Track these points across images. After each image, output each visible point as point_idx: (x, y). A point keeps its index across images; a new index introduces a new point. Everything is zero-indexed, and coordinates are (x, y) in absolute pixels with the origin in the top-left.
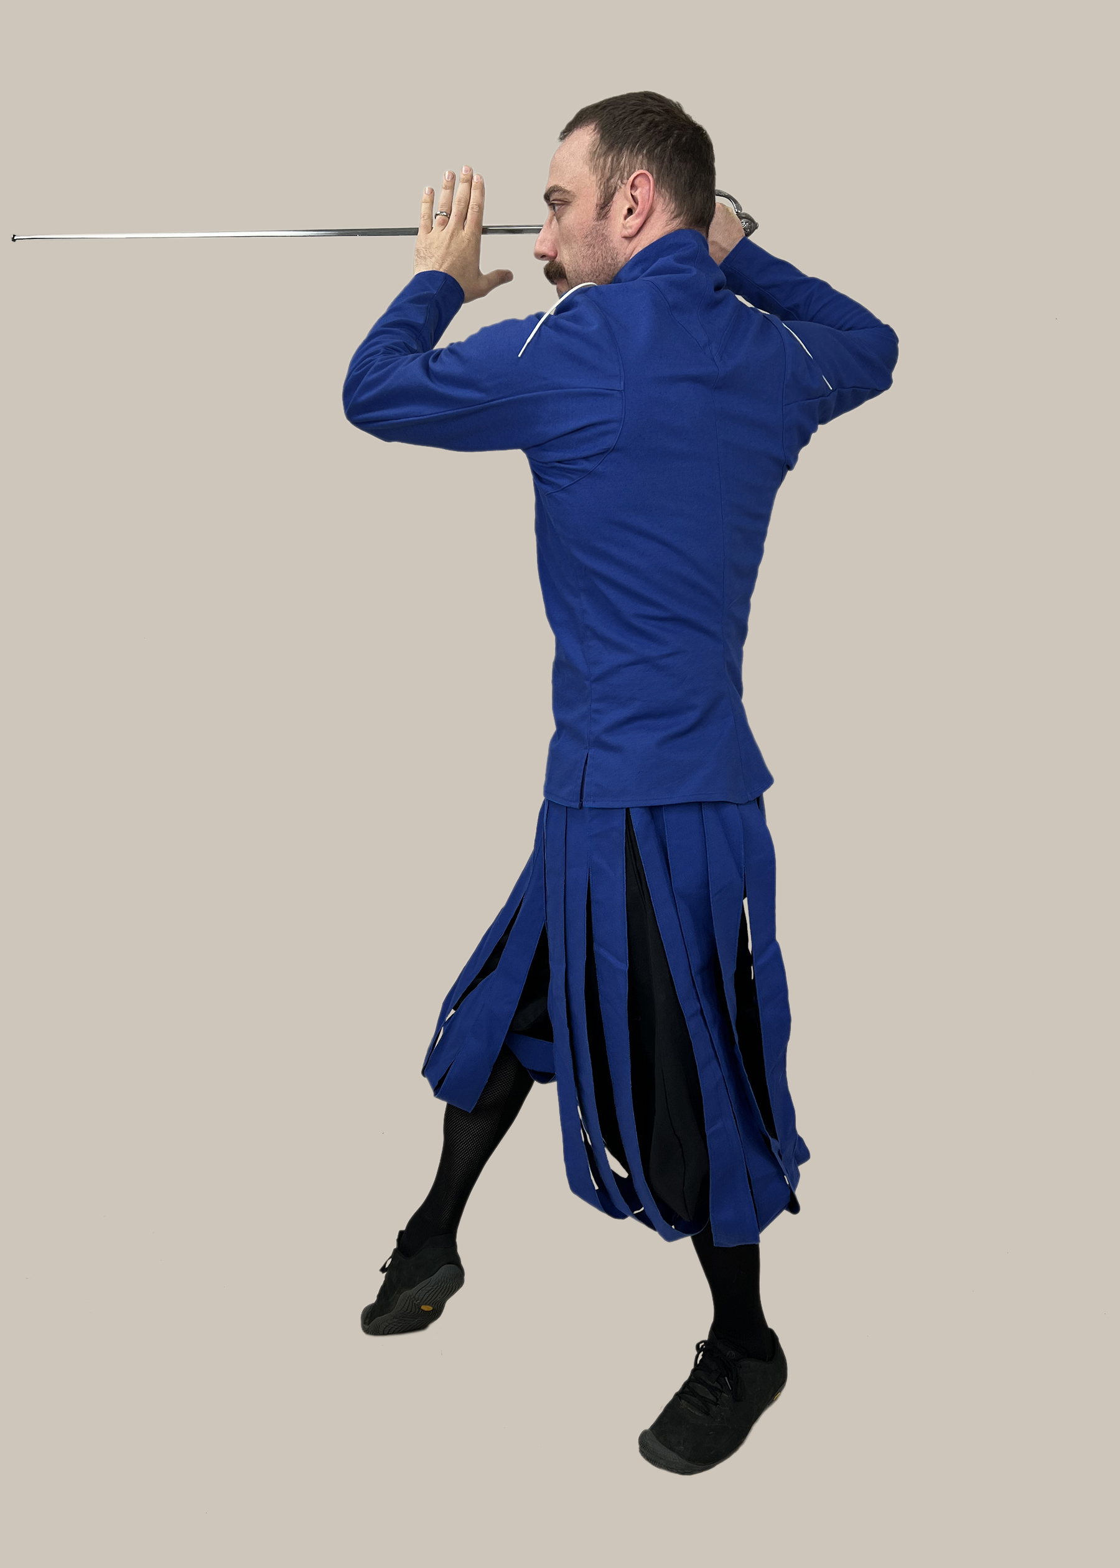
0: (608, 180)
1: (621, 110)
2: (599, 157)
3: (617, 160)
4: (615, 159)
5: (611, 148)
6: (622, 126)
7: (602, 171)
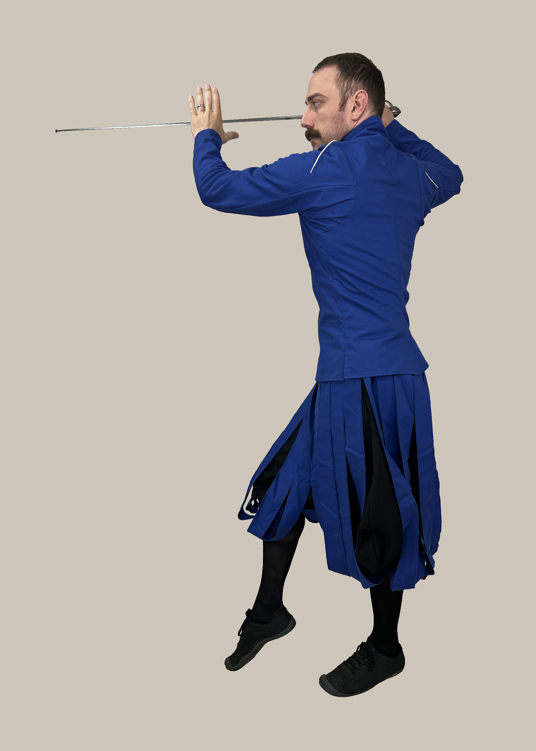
0: (345, 93)
1: (349, 61)
5: (346, 78)
6: (351, 68)
7: (342, 88)
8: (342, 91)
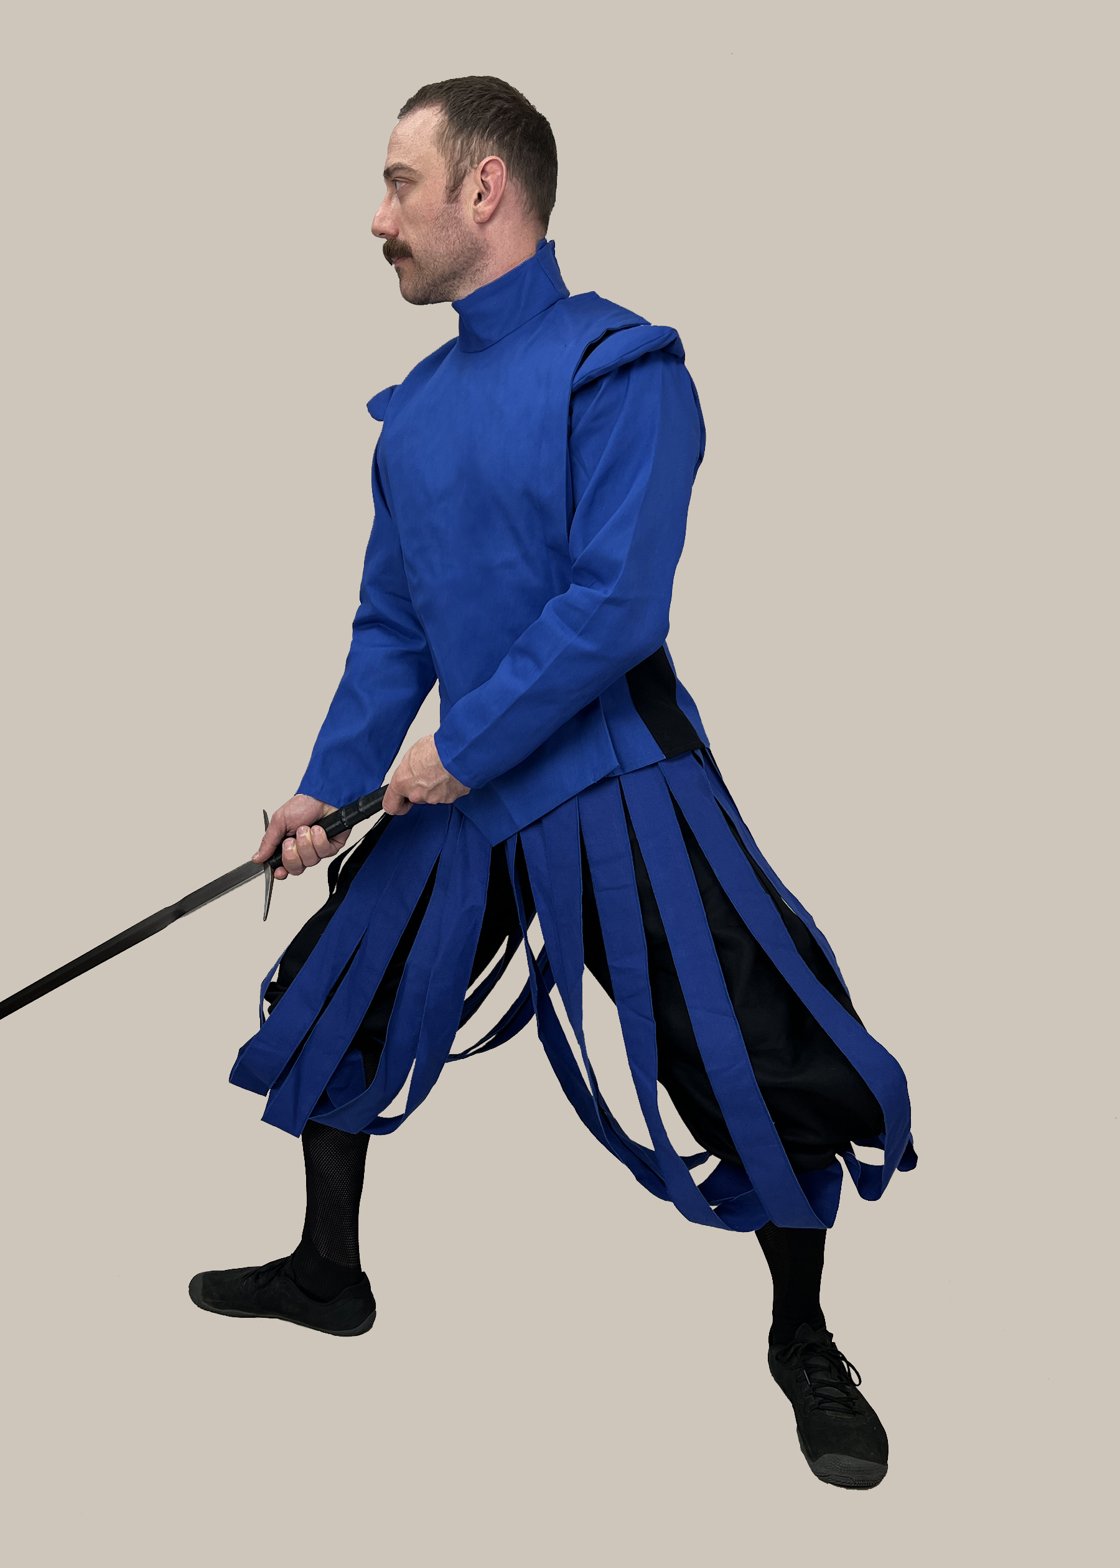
0: (458, 163)
1: (468, 94)
2: (448, 139)
3: (467, 144)
4: (465, 144)
5: (460, 131)
6: (470, 110)
7: (451, 153)
8: (452, 157)
